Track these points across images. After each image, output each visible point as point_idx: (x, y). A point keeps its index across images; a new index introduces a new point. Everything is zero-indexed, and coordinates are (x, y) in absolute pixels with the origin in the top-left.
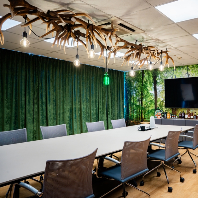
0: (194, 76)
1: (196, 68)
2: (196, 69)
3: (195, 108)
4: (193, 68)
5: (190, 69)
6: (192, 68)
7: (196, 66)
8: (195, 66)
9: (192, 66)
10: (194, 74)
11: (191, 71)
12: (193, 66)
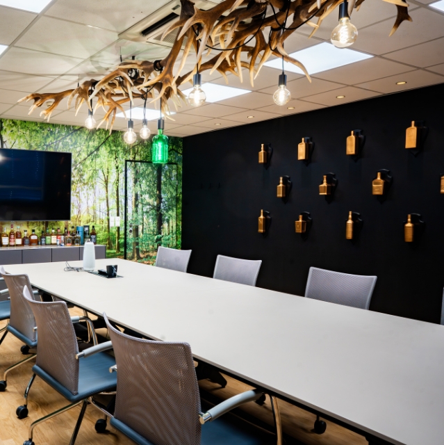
0: (16, 147)
1: (22, 128)
2: (21, 130)
3: (19, 222)
4: (14, 129)
5: (8, 128)
6: (12, 127)
7: (21, 124)
8: (18, 123)
9: (11, 123)
10: (17, 142)
11: (9, 135)
12: (14, 123)
